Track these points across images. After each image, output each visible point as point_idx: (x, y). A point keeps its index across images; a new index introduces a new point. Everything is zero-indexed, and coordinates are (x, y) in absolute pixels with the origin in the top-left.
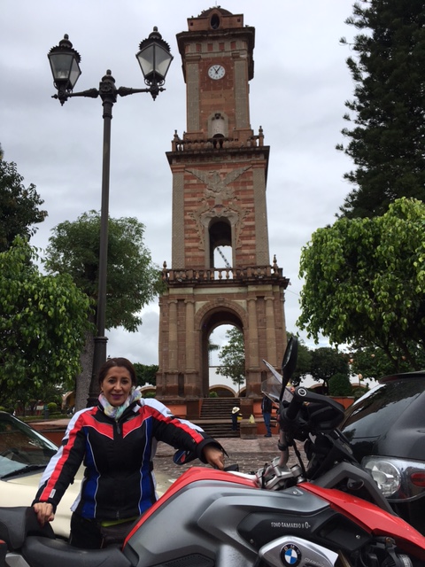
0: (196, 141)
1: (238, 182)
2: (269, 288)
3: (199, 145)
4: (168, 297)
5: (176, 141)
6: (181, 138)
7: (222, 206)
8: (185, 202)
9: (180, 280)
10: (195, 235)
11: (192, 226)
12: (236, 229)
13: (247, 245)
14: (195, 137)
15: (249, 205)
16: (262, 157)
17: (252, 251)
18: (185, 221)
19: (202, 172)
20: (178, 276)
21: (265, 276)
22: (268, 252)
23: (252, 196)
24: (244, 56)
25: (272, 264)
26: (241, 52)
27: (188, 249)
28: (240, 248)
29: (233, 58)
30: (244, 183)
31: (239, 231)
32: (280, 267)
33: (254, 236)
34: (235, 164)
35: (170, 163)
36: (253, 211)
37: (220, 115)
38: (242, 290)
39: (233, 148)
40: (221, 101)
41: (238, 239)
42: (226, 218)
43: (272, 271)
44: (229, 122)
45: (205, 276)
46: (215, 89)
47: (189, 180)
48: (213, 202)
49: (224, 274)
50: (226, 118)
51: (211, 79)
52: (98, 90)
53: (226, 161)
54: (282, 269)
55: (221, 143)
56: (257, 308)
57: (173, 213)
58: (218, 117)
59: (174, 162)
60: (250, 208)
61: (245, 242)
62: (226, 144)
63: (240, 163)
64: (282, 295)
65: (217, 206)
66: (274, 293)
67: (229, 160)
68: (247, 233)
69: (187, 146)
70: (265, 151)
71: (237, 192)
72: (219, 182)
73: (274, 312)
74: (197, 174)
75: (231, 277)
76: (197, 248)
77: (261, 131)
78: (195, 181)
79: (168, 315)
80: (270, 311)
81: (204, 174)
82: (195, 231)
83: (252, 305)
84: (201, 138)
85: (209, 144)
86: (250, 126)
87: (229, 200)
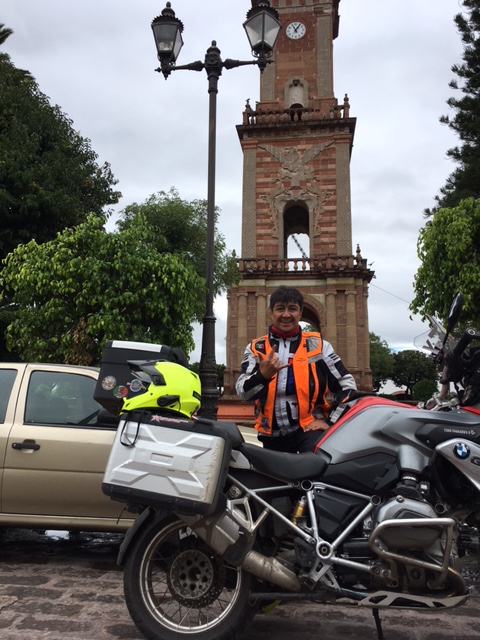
0: (271, 113)
1: (318, 160)
2: (351, 281)
3: (274, 117)
4: (237, 290)
5: (248, 113)
6: (254, 108)
7: (299, 188)
8: (257, 184)
9: (251, 271)
10: (268, 221)
11: (265, 210)
12: (315, 214)
13: (327, 233)
14: (270, 107)
15: (330, 187)
16: (347, 131)
17: (333, 239)
18: (257, 204)
19: (277, 148)
20: (248, 266)
21: (347, 267)
22: (350, 241)
23: (333, 177)
24: (329, 11)
25: (355, 254)
26: (325, 7)
27: (260, 236)
28: (318, 236)
29: (316, 13)
30: (325, 162)
31: (318, 216)
32: (364, 258)
33: (335, 222)
34: (315, 139)
35: (241, 138)
36: (335, 194)
37: (298, 81)
38: (320, 283)
39: (313, 121)
40: (300, 65)
41: (316, 225)
42: (303, 202)
43: (355, 263)
44: (310, 90)
45: (279, 266)
46: (294, 50)
47: (261, 157)
48: (290, 183)
49: (300, 264)
50: (306, 85)
51: (290, 39)
52: (203, 62)
53: (305, 136)
54: (366, 260)
55: (300, 115)
56: (336, 303)
57: (244, 195)
58: (296, 83)
59: (245, 137)
60: (331, 190)
61: (324, 229)
62: (305, 116)
63: (321, 138)
64: (365, 289)
65: (293, 188)
66: (356, 287)
67: (309, 134)
68: (327, 219)
69: (260, 118)
70: (350, 124)
71: (316, 172)
72: (296, 160)
73: (356, 308)
74: (272, 151)
75: (308, 268)
76: (269, 235)
77: (346, 99)
78: (268, 159)
79: (237, 309)
80: (351, 307)
81: (280, 151)
82: (268, 217)
83: (331, 299)
84: (276, 109)
85: (285, 116)
86: (333, 93)
87: (308, 181)
